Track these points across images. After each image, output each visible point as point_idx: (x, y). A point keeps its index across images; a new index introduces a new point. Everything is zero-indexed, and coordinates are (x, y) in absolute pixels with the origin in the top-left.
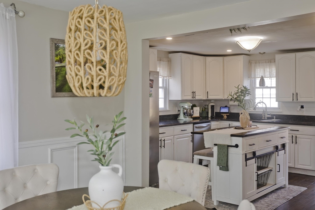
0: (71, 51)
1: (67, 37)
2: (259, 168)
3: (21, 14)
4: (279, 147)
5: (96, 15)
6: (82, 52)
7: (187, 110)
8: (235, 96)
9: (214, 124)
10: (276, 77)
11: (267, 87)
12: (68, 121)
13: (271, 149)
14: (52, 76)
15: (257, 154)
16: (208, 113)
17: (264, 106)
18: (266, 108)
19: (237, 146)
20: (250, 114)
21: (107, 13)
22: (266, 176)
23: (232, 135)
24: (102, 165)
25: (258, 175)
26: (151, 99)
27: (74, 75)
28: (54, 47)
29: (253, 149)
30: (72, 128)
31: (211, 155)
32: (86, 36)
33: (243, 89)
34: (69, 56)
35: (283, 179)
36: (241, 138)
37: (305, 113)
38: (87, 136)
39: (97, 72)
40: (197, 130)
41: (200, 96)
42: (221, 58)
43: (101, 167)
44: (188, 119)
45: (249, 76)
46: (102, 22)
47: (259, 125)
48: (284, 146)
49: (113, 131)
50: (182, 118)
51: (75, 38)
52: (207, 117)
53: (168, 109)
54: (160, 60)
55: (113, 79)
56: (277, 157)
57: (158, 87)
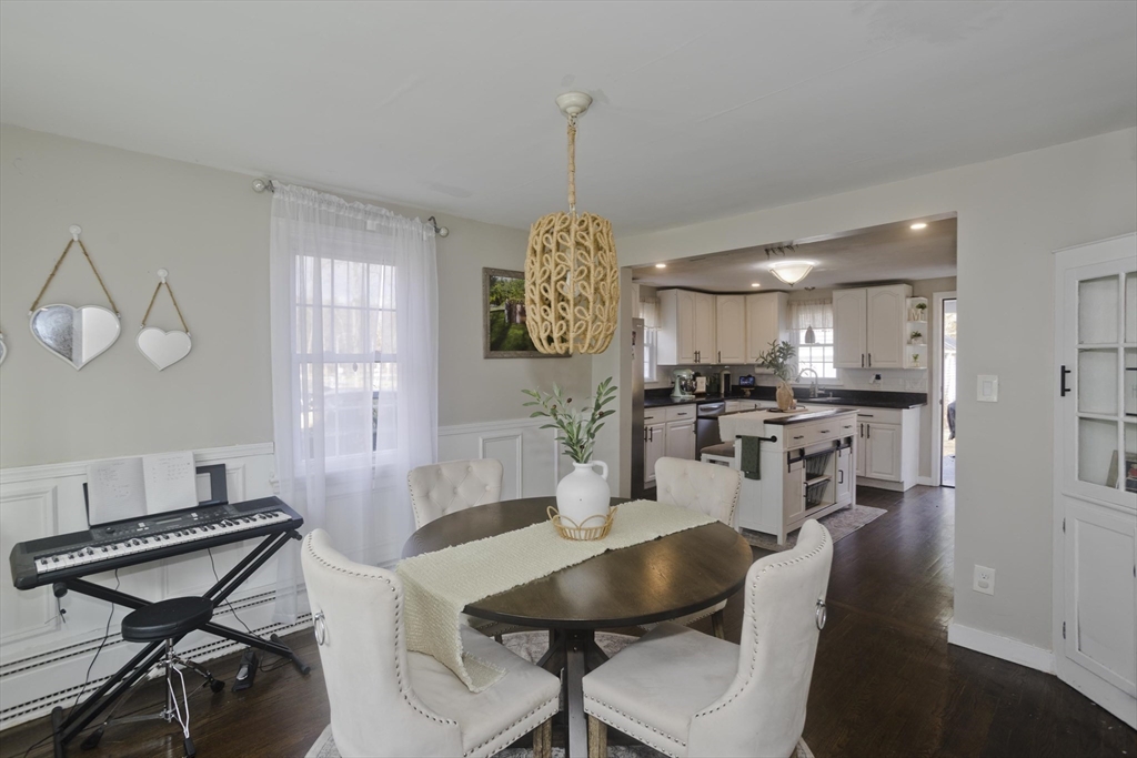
0: (534, 284)
1: (528, 261)
2: (809, 476)
3: (443, 232)
4: (842, 442)
5: (574, 227)
6: (553, 284)
7: (686, 381)
8: (769, 359)
9: (730, 405)
10: (834, 328)
11: (818, 345)
12: (528, 392)
13: (829, 446)
14: (485, 326)
15: (807, 453)
16: (719, 387)
17: (813, 376)
18: (817, 378)
19: (774, 439)
20: (793, 389)
21: (590, 225)
22: (820, 489)
23: (766, 422)
24: (578, 461)
25: (807, 487)
26: (633, 362)
27: (538, 319)
28: (488, 281)
29: (801, 444)
30: (532, 403)
31: (731, 453)
32: (559, 261)
33: (782, 345)
34: (532, 291)
35: (846, 495)
36: (781, 427)
37: (883, 387)
38: (555, 415)
39: (575, 315)
40: (702, 414)
41: (708, 359)
42: (742, 297)
43: (575, 464)
44: (688, 396)
45: (788, 327)
46: (583, 237)
47: (808, 407)
48: (849, 440)
49: (598, 407)
50: (678, 394)
51: (542, 265)
52: (719, 393)
53: (655, 379)
54: (643, 300)
55: (599, 326)
56: (839, 459)
57: (642, 345)
